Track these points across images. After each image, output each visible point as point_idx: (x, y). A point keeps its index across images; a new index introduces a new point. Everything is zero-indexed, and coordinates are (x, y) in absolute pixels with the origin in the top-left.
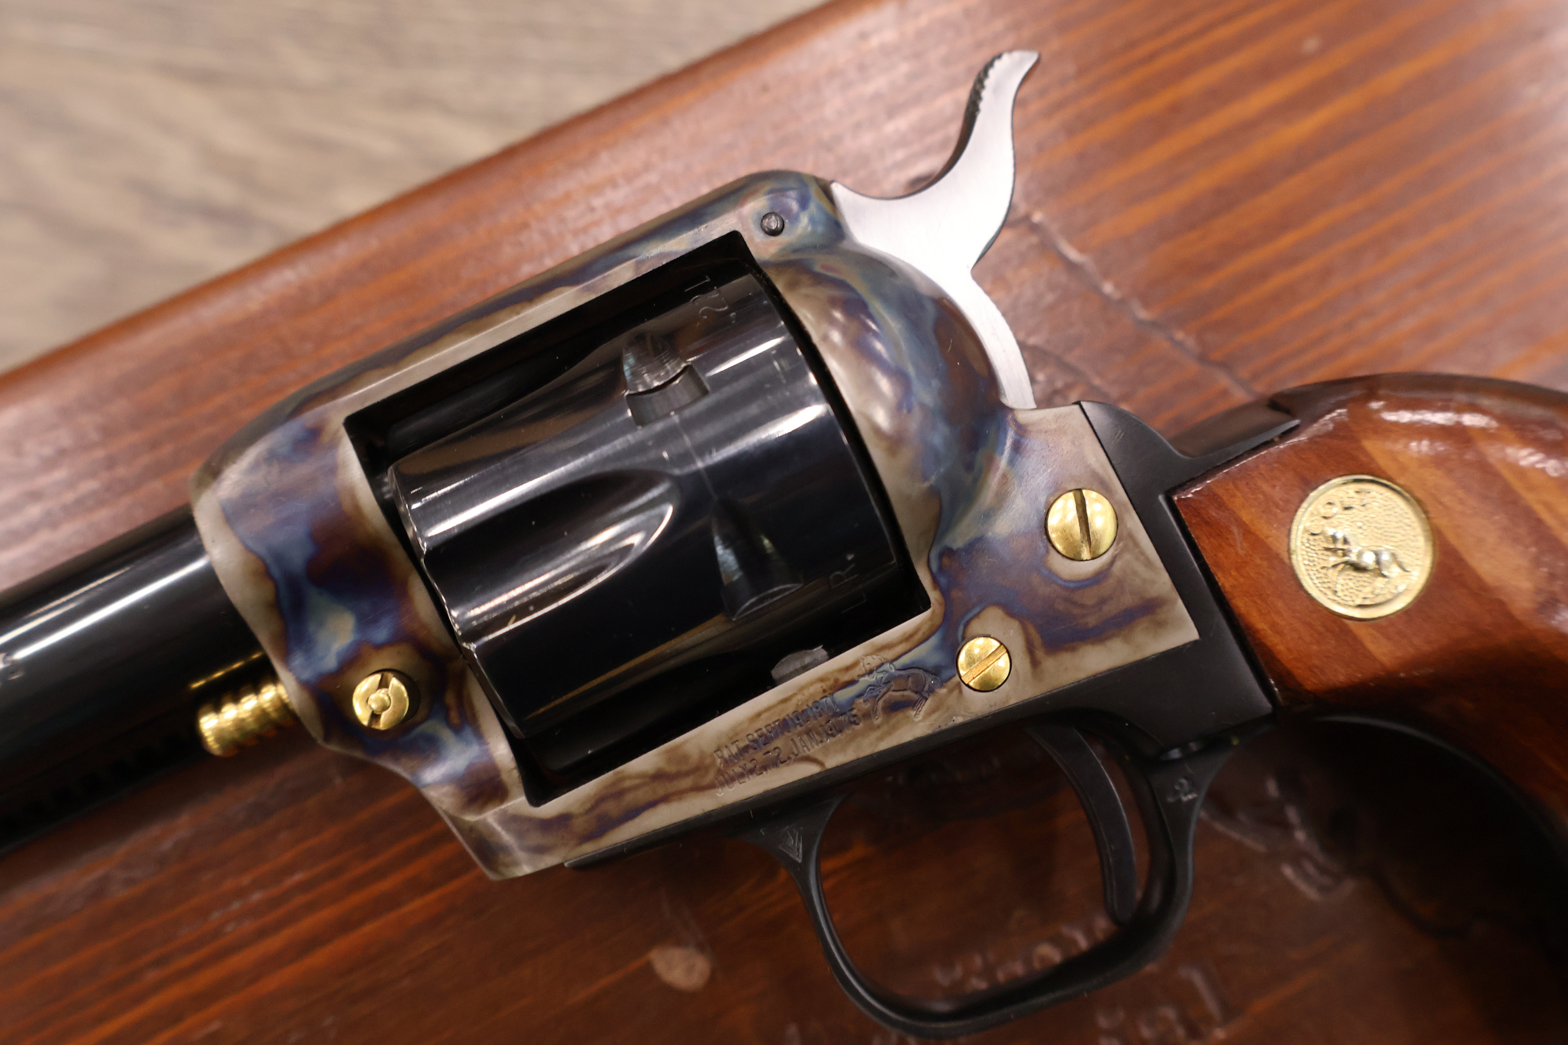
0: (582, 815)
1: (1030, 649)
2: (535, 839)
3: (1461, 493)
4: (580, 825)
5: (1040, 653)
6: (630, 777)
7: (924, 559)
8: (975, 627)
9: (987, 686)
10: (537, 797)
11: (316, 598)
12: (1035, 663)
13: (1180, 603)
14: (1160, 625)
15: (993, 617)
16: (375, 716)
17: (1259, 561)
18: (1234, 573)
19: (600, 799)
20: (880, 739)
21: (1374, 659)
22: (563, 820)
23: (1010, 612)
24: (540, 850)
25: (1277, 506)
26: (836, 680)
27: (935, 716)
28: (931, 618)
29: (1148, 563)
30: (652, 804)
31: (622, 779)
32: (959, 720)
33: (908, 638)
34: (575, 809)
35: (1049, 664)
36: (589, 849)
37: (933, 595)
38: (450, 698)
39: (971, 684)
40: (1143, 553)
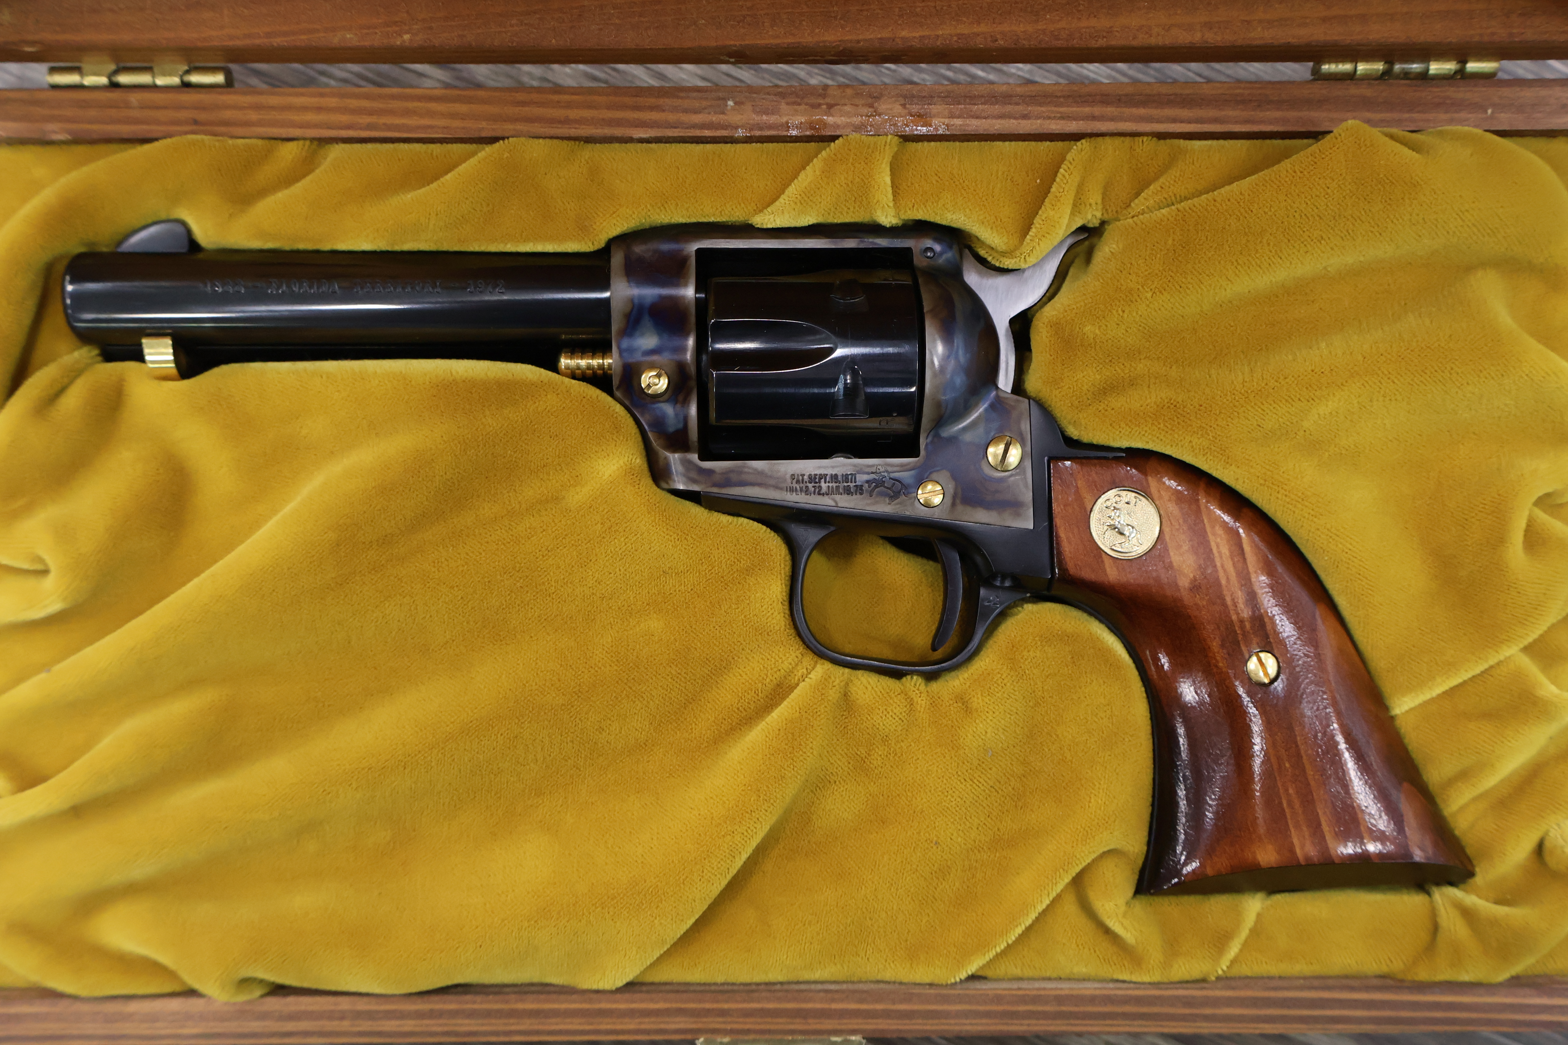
0: (719, 474)
1: (954, 497)
2: (693, 475)
3: (1181, 521)
4: (717, 478)
5: (958, 501)
6: (749, 468)
7: (926, 435)
8: (934, 476)
9: (927, 505)
10: (701, 458)
11: (647, 321)
12: (954, 504)
13: (1032, 509)
14: (1017, 515)
15: (944, 476)
16: (649, 386)
17: (1075, 507)
18: (1062, 507)
19: (731, 471)
20: (868, 505)
21: (1106, 575)
22: (710, 472)
23: (954, 477)
24: (694, 481)
25: (1096, 487)
26: (861, 469)
27: (898, 506)
28: (916, 462)
29: (1026, 486)
30: (752, 484)
31: (744, 467)
32: (908, 513)
33: (902, 465)
34: (717, 470)
35: (960, 508)
36: (715, 490)
37: (922, 452)
38: (681, 398)
39: (921, 501)
40: (1025, 478)
